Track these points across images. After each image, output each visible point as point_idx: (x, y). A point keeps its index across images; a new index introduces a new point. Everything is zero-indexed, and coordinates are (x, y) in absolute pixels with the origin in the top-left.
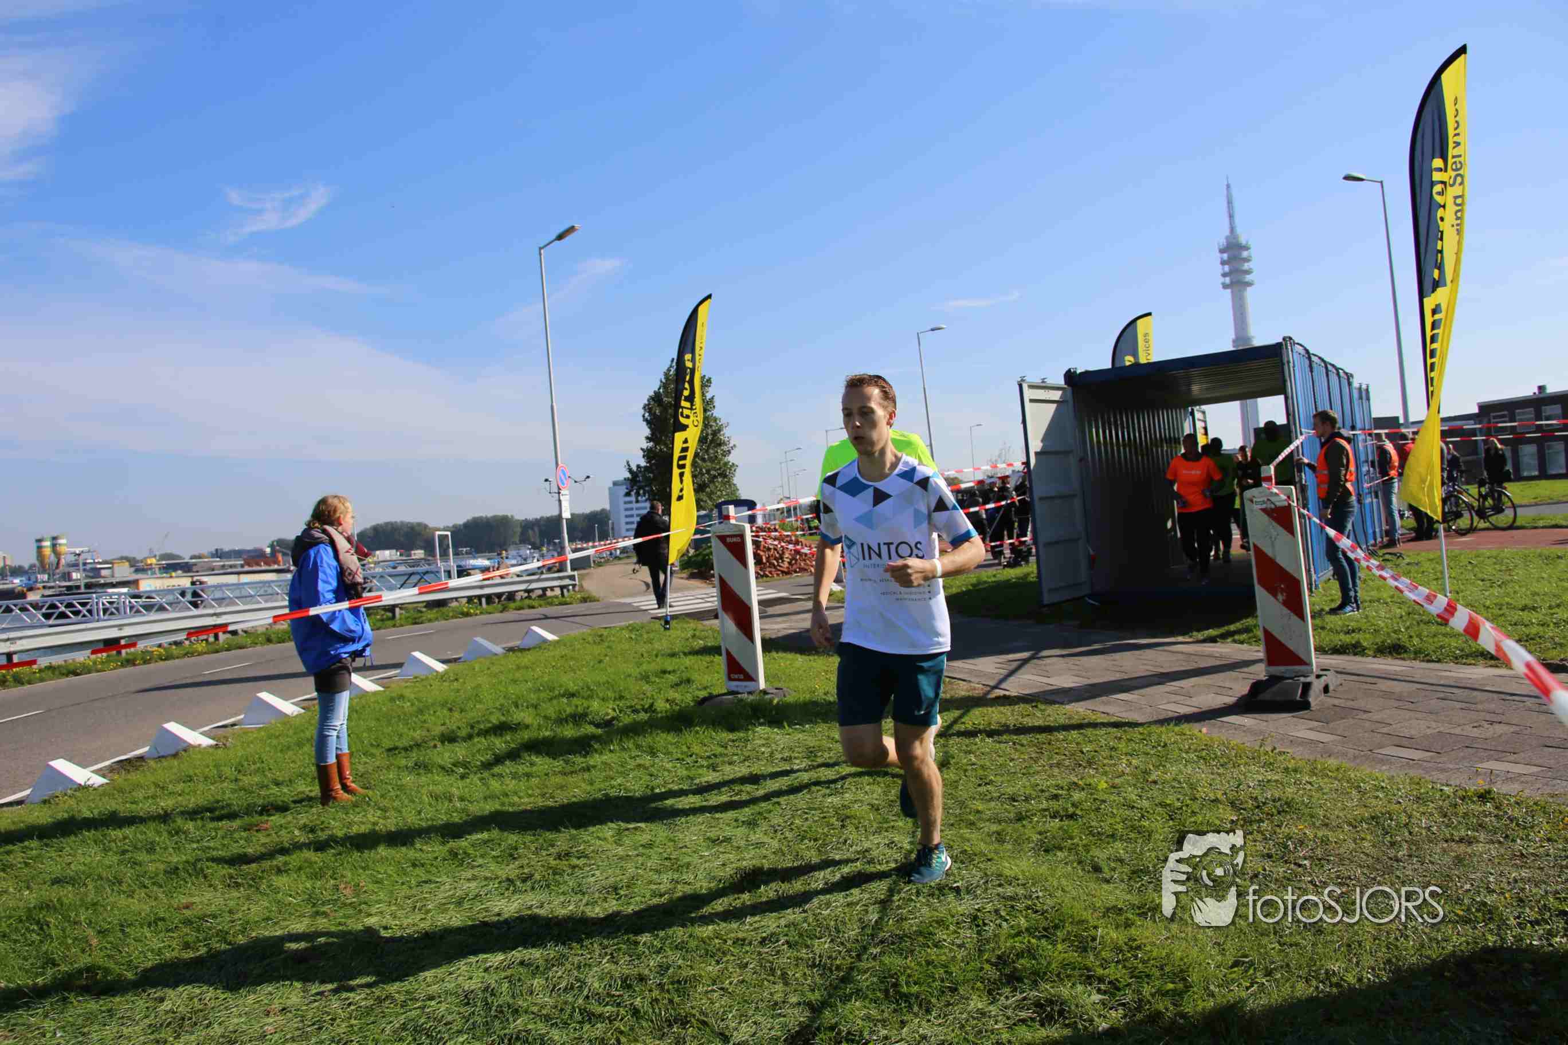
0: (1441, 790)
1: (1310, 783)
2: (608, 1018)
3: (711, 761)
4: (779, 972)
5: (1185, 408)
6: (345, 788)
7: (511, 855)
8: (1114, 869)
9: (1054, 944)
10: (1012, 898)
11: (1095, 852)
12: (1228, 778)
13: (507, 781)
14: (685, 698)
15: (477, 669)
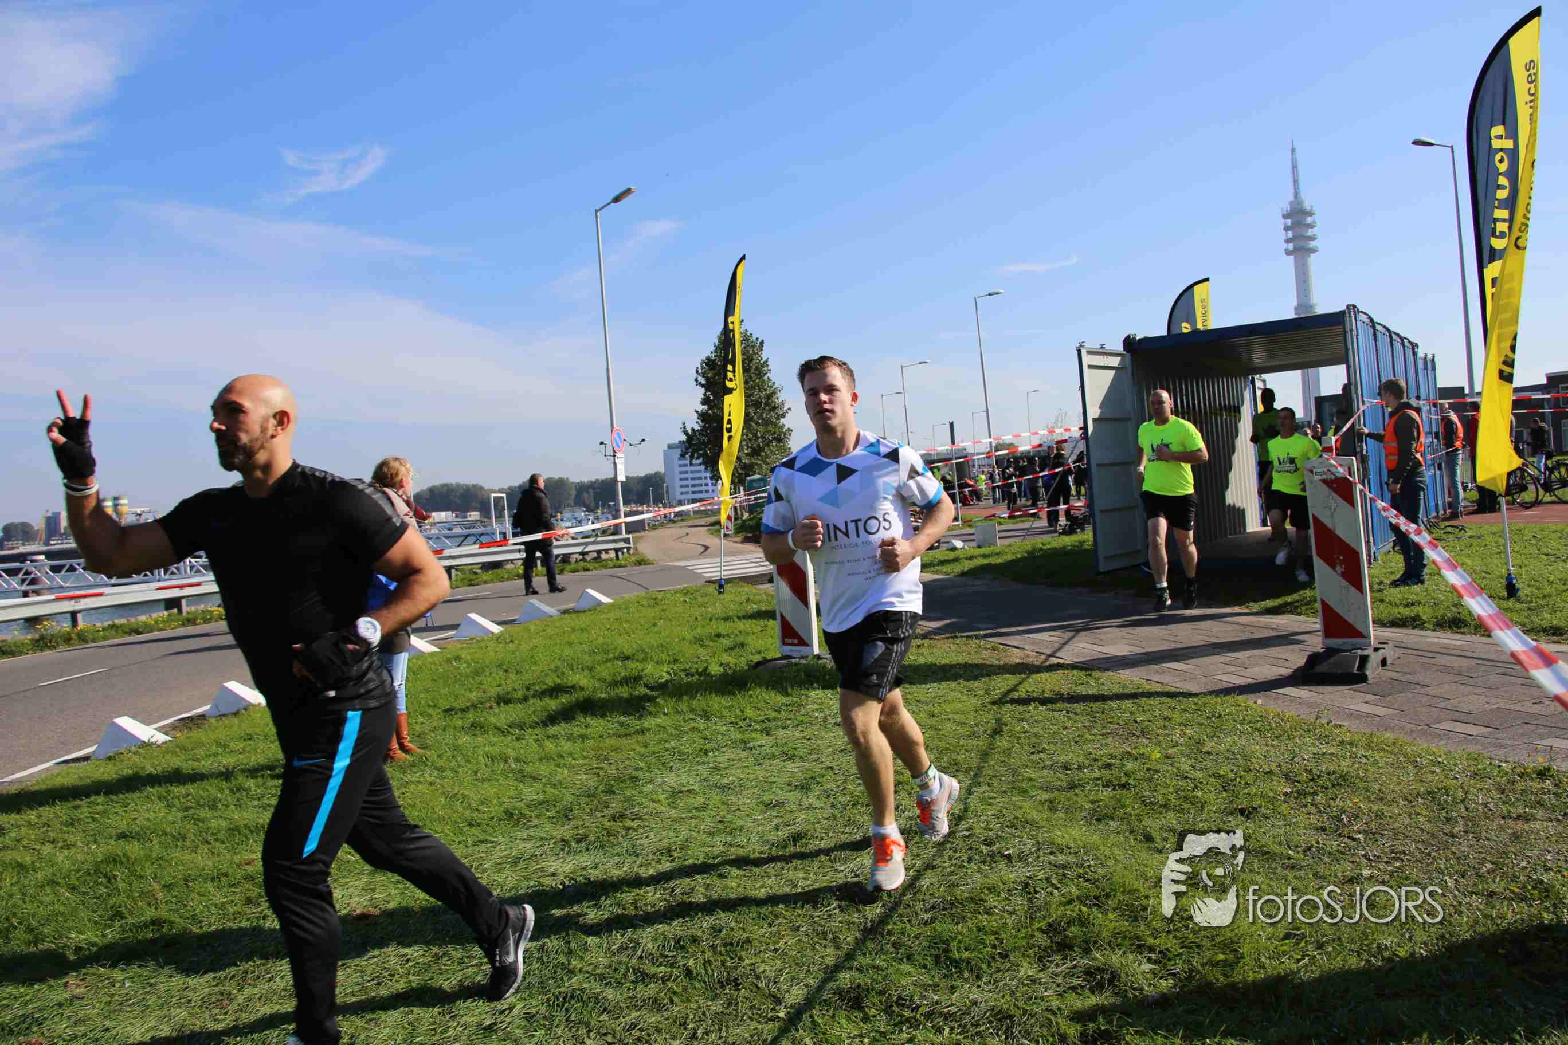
0: (1499, 766)
1: (1366, 757)
2: (662, 978)
3: (764, 725)
4: (831, 936)
5: (1246, 376)
6: (402, 747)
7: (566, 816)
8: (1165, 840)
9: (1105, 913)
10: (1064, 867)
11: (1147, 822)
12: (1282, 751)
13: (563, 742)
14: (738, 661)
15: (533, 628)
